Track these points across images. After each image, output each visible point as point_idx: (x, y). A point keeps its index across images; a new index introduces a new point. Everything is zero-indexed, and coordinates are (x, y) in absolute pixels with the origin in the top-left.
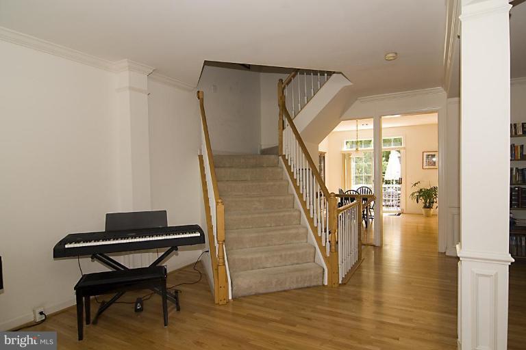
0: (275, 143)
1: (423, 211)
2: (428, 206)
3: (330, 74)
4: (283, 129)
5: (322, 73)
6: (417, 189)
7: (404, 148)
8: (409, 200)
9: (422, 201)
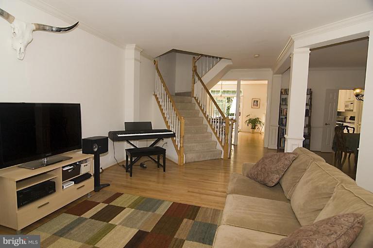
0: (190, 90)
1: (251, 130)
2: (253, 128)
3: (221, 58)
4: (194, 83)
5: (217, 58)
6: (248, 118)
7: (243, 96)
8: (244, 124)
9: (250, 125)
